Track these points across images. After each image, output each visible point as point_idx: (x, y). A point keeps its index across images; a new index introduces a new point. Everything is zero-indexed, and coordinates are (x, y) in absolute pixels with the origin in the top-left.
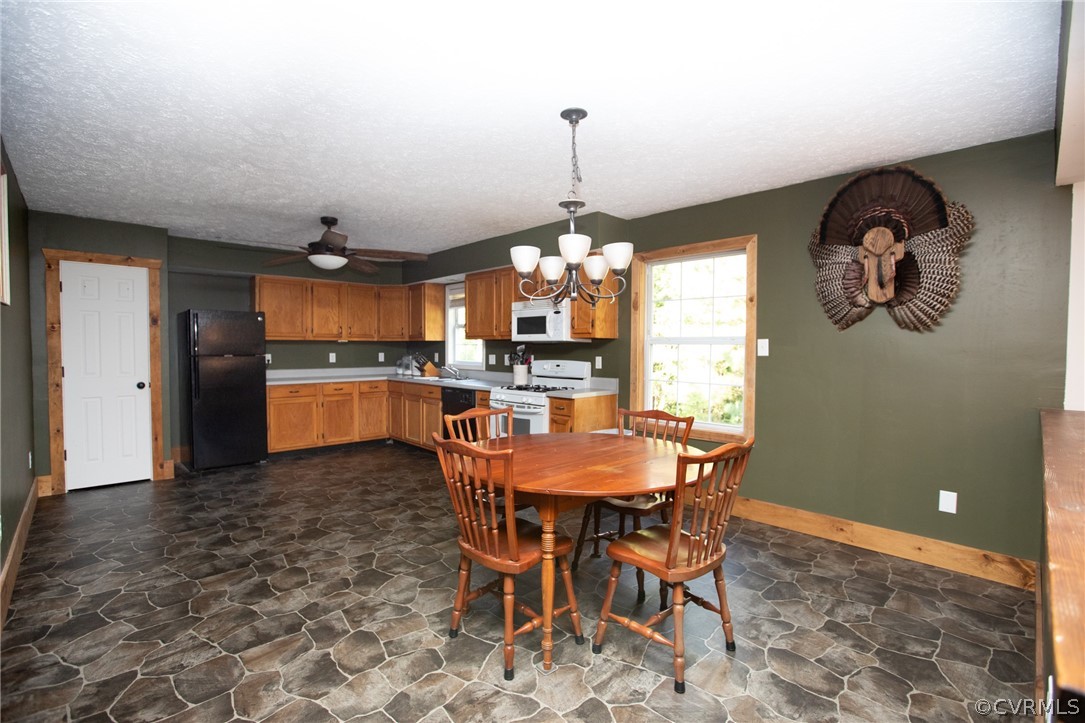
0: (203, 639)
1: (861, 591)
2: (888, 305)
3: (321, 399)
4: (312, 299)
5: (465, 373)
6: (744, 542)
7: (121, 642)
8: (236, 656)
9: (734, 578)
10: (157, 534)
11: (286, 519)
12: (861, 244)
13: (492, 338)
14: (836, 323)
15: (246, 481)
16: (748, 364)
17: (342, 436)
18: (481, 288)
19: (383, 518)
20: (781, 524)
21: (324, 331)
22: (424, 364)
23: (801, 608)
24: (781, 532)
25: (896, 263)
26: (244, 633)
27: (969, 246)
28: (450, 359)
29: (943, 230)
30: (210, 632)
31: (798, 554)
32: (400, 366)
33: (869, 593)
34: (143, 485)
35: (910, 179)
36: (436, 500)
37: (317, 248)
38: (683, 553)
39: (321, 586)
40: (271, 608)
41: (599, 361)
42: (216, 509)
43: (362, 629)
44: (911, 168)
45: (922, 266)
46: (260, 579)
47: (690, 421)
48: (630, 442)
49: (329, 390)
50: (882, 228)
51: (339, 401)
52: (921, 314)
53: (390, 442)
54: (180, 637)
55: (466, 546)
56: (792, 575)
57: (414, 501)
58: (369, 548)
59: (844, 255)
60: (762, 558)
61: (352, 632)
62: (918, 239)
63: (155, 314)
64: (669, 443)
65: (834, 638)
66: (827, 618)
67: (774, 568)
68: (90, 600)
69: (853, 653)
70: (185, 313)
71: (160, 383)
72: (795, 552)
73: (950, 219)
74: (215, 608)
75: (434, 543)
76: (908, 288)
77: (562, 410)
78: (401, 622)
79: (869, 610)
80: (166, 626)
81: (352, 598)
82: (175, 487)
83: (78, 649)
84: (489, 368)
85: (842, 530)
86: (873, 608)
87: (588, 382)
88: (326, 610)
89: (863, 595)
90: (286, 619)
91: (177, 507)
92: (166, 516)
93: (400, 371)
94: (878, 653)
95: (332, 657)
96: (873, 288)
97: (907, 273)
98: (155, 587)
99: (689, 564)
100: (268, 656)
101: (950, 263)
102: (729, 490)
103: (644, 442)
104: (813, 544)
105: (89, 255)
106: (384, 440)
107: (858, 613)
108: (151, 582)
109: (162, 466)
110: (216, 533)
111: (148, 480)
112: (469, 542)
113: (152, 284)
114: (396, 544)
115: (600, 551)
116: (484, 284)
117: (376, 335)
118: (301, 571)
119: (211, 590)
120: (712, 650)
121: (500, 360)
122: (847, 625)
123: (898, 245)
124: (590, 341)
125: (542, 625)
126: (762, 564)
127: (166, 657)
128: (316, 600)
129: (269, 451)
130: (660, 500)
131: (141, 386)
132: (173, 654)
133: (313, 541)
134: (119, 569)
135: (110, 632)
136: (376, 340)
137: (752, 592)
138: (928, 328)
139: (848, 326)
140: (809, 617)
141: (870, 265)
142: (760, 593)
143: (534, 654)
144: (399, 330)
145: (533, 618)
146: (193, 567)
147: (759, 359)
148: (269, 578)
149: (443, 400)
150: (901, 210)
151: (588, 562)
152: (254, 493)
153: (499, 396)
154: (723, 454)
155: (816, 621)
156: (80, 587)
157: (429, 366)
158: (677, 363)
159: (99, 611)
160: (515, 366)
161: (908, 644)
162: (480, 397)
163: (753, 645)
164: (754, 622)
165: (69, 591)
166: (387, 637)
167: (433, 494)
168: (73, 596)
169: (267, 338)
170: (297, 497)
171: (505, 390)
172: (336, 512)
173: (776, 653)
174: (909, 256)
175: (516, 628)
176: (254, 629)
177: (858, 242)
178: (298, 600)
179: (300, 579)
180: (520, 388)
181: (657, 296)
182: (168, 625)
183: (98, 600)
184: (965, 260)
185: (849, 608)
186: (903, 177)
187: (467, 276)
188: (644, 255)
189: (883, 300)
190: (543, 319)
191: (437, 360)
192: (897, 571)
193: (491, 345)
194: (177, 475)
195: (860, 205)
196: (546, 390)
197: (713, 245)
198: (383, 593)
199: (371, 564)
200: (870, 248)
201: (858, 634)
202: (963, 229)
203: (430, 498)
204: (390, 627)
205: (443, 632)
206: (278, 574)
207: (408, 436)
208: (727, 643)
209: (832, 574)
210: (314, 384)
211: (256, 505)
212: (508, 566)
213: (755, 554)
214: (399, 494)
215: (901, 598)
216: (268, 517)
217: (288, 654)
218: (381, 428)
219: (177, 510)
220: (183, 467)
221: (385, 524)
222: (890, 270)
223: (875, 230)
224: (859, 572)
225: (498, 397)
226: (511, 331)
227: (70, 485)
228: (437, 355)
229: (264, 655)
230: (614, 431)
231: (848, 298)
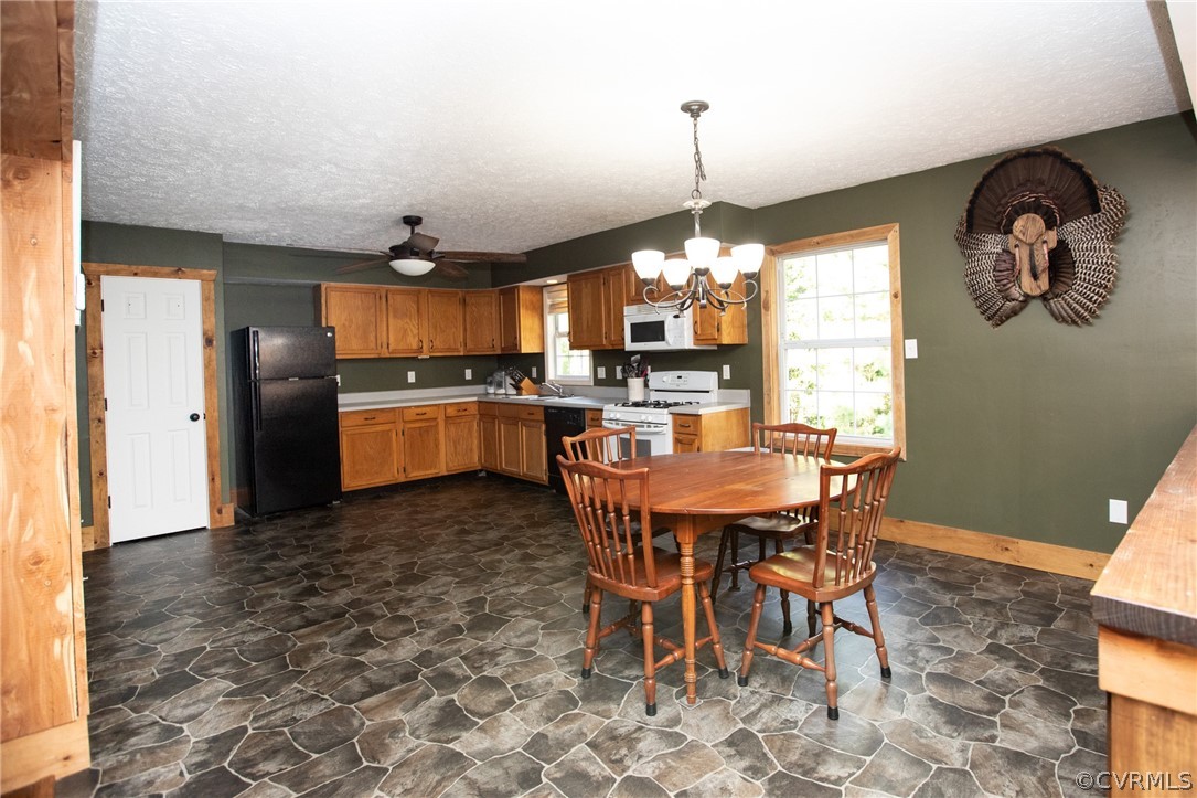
0: (311, 691)
1: (1027, 613)
2: (1044, 297)
3: (400, 427)
4: (387, 309)
5: (569, 389)
6: (899, 568)
7: (220, 699)
8: (352, 706)
9: (889, 606)
10: (231, 587)
11: (376, 565)
12: (1011, 232)
13: (600, 348)
14: (989, 319)
15: (320, 524)
16: (895, 367)
17: (427, 470)
18: (586, 291)
19: (488, 559)
20: (941, 546)
21: (401, 346)
22: (521, 381)
23: (962, 632)
24: (941, 556)
25: (1049, 253)
26: (355, 684)
27: (1125, 231)
28: (551, 374)
29: (1096, 216)
30: (317, 684)
31: (960, 577)
32: (490, 384)
33: (1035, 614)
34: (200, 534)
35: (1059, 161)
36: (545, 537)
37: (400, 252)
38: (830, 573)
39: (431, 633)
40: (380, 658)
41: (726, 370)
42: (293, 557)
43: (485, 674)
44: (1058, 149)
45: (1076, 255)
46: (361, 629)
47: (832, 433)
48: (768, 459)
49: (409, 415)
50: (1032, 215)
51: (421, 428)
52: (1078, 307)
53: (483, 474)
54: (284, 691)
55: (598, 576)
56: (952, 599)
57: (522, 539)
58: (478, 591)
59: (992, 244)
60: (920, 583)
61: (474, 677)
62: (1070, 226)
63: (210, 334)
64: (811, 459)
65: (996, 660)
66: (989, 641)
67: (932, 593)
68: (173, 658)
69: (1016, 674)
70: (244, 330)
71: (216, 414)
72: (955, 576)
73: (1102, 204)
74: (317, 661)
75: (551, 583)
76: (1063, 279)
77: (687, 428)
78: (527, 666)
79: (1035, 631)
80: (266, 682)
81: (469, 643)
82: (239, 534)
83: (175, 708)
84: (598, 382)
85: (1007, 549)
86: (1040, 628)
87: (716, 394)
88: (442, 658)
89: (1030, 617)
90: (398, 668)
91: (246, 557)
92: (236, 567)
93: (491, 390)
94: (1042, 672)
95: (457, 703)
96: (1026, 280)
97: (1060, 263)
98: (244, 642)
99: (837, 583)
100: (386, 704)
101: (1104, 251)
102: (876, 503)
103: (783, 458)
104: (977, 566)
105: (134, 268)
106: (476, 472)
107: (1023, 634)
108: (238, 637)
109: (220, 512)
110: (299, 583)
111: (205, 528)
112: (601, 572)
113: (205, 299)
114: (506, 587)
115: (739, 584)
116: (589, 285)
117: (462, 349)
118: (405, 619)
119: (307, 642)
120: (866, 677)
121: (611, 373)
122: (1011, 647)
123: (1050, 232)
124: (716, 348)
125: (684, 656)
126: (919, 590)
127: (276, 711)
128: (428, 648)
129: (343, 490)
130: (803, 521)
131: (194, 417)
132: (281, 708)
133: (412, 587)
134: (196, 626)
135: (206, 689)
136: (462, 354)
137: (908, 618)
138: (1086, 321)
139: (1002, 322)
140: (971, 641)
141: (1021, 255)
142: (917, 620)
143: (676, 690)
144: (489, 340)
145: (673, 650)
146: (282, 620)
147: (908, 362)
148: (370, 628)
149: (547, 421)
150: (1051, 195)
151: (727, 595)
152: (333, 538)
153: (614, 414)
154: (867, 464)
155: (977, 644)
156: (158, 646)
157: (526, 382)
158: (815, 368)
159: (187, 669)
160: (630, 380)
161: (1074, 662)
162: (590, 416)
163: (910, 670)
164: (911, 648)
165: (147, 651)
166: (514, 681)
167: (542, 531)
168: (154, 656)
169: (338, 357)
170: (384, 540)
171: (619, 408)
172: (431, 554)
173: (935, 678)
174: (1061, 243)
175: (656, 660)
176: (365, 680)
177: (1008, 231)
178: (407, 649)
179: (404, 627)
180: (636, 405)
181: (790, 289)
182: (270, 680)
183: (183, 657)
184: (1120, 247)
185: (1014, 630)
186: (1051, 159)
187: (569, 277)
188: (774, 248)
189: (1038, 292)
190: (661, 324)
191: (534, 375)
192: (1067, 591)
193: (602, 356)
194: (237, 522)
195: (1007, 190)
196: (667, 405)
197: (851, 236)
198: (502, 637)
199: (483, 608)
200: (1021, 237)
201: (1022, 655)
202: (1117, 215)
203: (539, 536)
204: (516, 671)
205: (574, 673)
206: (380, 623)
207: (504, 466)
208: (882, 669)
209: (997, 596)
210: (393, 409)
211: (339, 551)
212: (646, 593)
213: (912, 580)
214: (503, 532)
215: (1070, 617)
216: (355, 564)
217: (408, 702)
218: (472, 459)
219: (248, 560)
220: (242, 512)
221: (492, 565)
222: (1042, 260)
223: (1025, 216)
224: (1025, 593)
225: (612, 416)
226: (623, 339)
227: (115, 538)
228: (534, 370)
229: (382, 705)
230: (749, 449)
231: (1000, 291)
